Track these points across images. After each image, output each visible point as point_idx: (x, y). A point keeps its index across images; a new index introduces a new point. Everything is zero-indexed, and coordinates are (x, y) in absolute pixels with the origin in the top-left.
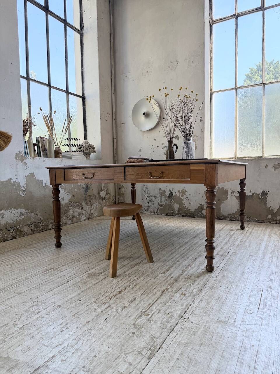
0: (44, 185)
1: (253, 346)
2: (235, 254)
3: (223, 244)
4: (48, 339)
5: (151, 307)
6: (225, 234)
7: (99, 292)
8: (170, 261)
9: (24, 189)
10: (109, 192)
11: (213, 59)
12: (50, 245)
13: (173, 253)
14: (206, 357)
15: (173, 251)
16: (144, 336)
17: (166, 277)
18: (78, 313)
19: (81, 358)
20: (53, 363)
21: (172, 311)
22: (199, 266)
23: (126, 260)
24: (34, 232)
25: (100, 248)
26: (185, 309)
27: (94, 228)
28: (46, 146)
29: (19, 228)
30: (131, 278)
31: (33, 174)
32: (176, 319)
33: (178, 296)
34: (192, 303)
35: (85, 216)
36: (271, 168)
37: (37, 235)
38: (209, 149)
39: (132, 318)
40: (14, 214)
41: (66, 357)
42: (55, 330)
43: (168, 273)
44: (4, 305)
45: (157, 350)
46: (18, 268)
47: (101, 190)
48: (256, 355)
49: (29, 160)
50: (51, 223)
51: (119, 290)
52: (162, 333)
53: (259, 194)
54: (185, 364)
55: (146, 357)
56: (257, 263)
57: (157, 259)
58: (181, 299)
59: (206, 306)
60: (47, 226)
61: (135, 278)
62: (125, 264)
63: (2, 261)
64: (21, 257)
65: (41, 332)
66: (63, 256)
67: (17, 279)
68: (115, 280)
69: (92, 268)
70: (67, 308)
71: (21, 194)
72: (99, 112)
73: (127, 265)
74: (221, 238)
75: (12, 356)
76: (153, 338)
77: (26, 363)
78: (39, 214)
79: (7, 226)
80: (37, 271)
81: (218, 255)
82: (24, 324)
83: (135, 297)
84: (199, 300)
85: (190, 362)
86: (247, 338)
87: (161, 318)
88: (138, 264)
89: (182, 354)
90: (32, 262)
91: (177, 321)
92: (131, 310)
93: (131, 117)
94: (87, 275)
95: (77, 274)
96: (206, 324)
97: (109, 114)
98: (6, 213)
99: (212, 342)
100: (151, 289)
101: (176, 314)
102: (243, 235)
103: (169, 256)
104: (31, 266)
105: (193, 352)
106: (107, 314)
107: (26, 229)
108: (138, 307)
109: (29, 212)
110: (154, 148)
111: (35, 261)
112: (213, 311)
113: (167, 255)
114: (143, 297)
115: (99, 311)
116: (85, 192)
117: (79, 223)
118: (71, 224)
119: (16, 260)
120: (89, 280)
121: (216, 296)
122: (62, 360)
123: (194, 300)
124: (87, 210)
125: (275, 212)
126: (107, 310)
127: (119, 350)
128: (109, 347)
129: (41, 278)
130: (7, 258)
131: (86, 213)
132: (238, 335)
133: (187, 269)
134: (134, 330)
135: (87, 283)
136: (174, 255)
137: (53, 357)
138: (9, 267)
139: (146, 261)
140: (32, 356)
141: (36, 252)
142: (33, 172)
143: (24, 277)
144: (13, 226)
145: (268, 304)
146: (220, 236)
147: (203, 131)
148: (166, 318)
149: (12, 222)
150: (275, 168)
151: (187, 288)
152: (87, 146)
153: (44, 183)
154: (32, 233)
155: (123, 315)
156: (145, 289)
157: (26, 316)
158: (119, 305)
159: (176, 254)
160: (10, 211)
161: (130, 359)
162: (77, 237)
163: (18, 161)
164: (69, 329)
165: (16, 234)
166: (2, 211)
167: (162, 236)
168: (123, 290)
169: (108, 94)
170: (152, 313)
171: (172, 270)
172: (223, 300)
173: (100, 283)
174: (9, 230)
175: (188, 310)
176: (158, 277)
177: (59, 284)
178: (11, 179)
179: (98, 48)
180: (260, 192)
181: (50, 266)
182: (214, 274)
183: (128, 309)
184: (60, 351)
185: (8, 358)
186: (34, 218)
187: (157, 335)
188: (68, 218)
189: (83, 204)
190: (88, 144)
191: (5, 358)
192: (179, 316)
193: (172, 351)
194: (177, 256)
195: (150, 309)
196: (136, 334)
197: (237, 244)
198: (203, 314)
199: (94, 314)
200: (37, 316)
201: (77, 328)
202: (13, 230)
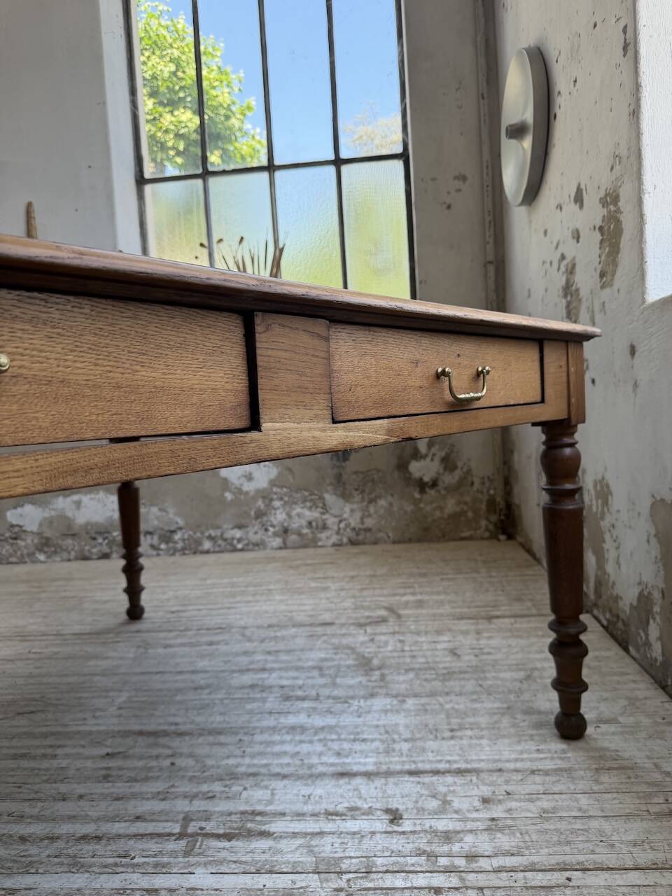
10: (460, 464)
24: (161, 552)
35: (338, 533)
40: (105, 505)
47: (416, 455)
50: (210, 538)
60: (198, 542)
78: (172, 510)
79: (89, 527)
98: (86, 499)
110: (546, 273)
116: (338, 460)
118: (280, 548)
124: (345, 516)
131: (342, 525)
144: (102, 530)
149: (102, 520)
154: (154, 552)
165: (111, 548)
166: (78, 495)
174: (94, 539)
186: (157, 518)
188: (266, 530)
189: (327, 496)
202: (104, 539)
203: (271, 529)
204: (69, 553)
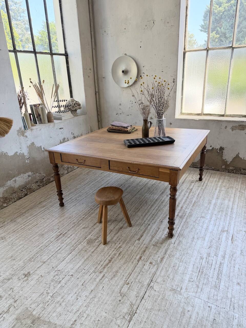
0: (43, 150)
1: (189, 311)
2: (190, 216)
3: (183, 201)
4: (70, 306)
5: (130, 277)
6: (186, 188)
7: (96, 261)
8: (144, 225)
9: (28, 157)
11: (188, 17)
12: (55, 204)
13: (146, 214)
14: (161, 321)
15: (146, 211)
16: (126, 303)
17: (140, 244)
18: (85, 282)
19: (91, 321)
20: (76, 325)
21: (143, 280)
22: (163, 230)
23: (113, 224)
24: (41, 187)
25: (93, 208)
26: (152, 278)
27: (86, 180)
28: (39, 112)
29: (29, 187)
30: (117, 245)
31: (33, 142)
32: (145, 288)
33: (148, 265)
34: (156, 272)
36: (229, 129)
37: (43, 190)
38: (180, 105)
39: (119, 287)
40: (24, 178)
41: (82, 321)
42: (73, 298)
43: (142, 240)
44: (36, 274)
45: (134, 315)
46: (37, 232)
48: (189, 319)
49: (28, 133)
50: (52, 177)
51: (109, 259)
52: (137, 300)
53: (218, 149)
54: (149, 326)
55: (127, 320)
56: (205, 226)
57: (135, 222)
58: (150, 268)
59: (165, 274)
60: (50, 179)
61: (120, 245)
62: (112, 229)
63: (24, 225)
64: (36, 219)
65: (65, 300)
66: (67, 218)
67: (40, 247)
68: (107, 248)
69: (89, 234)
70: (78, 277)
71: (26, 162)
72: (82, 70)
73: (113, 229)
74: (183, 194)
75: (52, 321)
76: (132, 305)
77: (61, 326)
78: (42, 173)
79: (20, 187)
80: (51, 237)
81: (178, 217)
82: (53, 293)
83: (120, 266)
84: (161, 268)
85: (152, 325)
86: (186, 305)
87: (136, 287)
88: (121, 228)
89: (148, 318)
90: (46, 225)
91: (146, 290)
92: (118, 279)
93: (111, 72)
94: (86, 242)
95: (79, 241)
96: (164, 292)
97: (91, 70)
98: (17, 178)
99: (166, 308)
100: (130, 257)
101: (146, 283)
102: (200, 189)
103: (143, 219)
104: (46, 230)
105: (154, 316)
106: (103, 283)
107: (34, 186)
108: (122, 276)
109: (34, 174)
110: (132, 103)
111: (47, 224)
112: (169, 280)
113: (141, 218)
114: (125, 266)
115: (98, 280)
117: (73, 173)
118: (67, 173)
119: (33, 223)
120: (88, 247)
121: (172, 265)
122: (80, 323)
123: (158, 268)
125: (228, 163)
126: (103, 279)
127: (112, 315)
128: (106, 313)
129: (55, 245)
130: (27, 221)
132: (182, 302)
133: (155, 234)
134: (120, 298)
135: (87, 251)
136: (147, 216)
137: (75, 321)
138: (30, 231)
139: (127, 224)
140: (63, 320)
141: (46, 213)
142: (33, 141)
143: (43, 244)
144: (24, 187)
145: (204, 272)
146: (182, 191)
147: (175, 92)
148: (139, 287)
149: (23, 184)
150: (233, 129)
151: (154, 256)
152: (73, 104)
153: (42, 148)
154: (39, 187)
155: (113, 284)
156: (126, 257)
157: (53, 285)
158: (110, 274)
159: (148, 215)
160: (20, 176)
161: (119, 322)
162: (74, 192)
163: (21, 136)
164: (81, 297)
165: (27, 192)
166: (15, 178)
167: (139, 191)
168: (112, 258)
169: (89, 50)
170: (131, 282)
171: (144, 235)
172: (176, 268)
173: (96, 251)
174: (22, 190)
175: (153, 279)
176: (135, 244)
177: (69, 252)
178: (17, 152)
179: (76, 4)
180: (218, 147)
181: (59, 231)
182: (173, 240)
183: (116, 278)
184: (78, 316)
185: (49, 322)
186: (39, 176)
187: (134, 302)
190: (74, 102)
191: (48, 322)
192: (148, 285)
193: (142, 316)
194: (148, 219)
195: (129, 278)
196: (121, 301)
197: (193, 201)
198: (162, 282)
199: (95, 283)
200: (60, 285)
201: (86, 296)
203: (65, 169)
204: (15, 199)
